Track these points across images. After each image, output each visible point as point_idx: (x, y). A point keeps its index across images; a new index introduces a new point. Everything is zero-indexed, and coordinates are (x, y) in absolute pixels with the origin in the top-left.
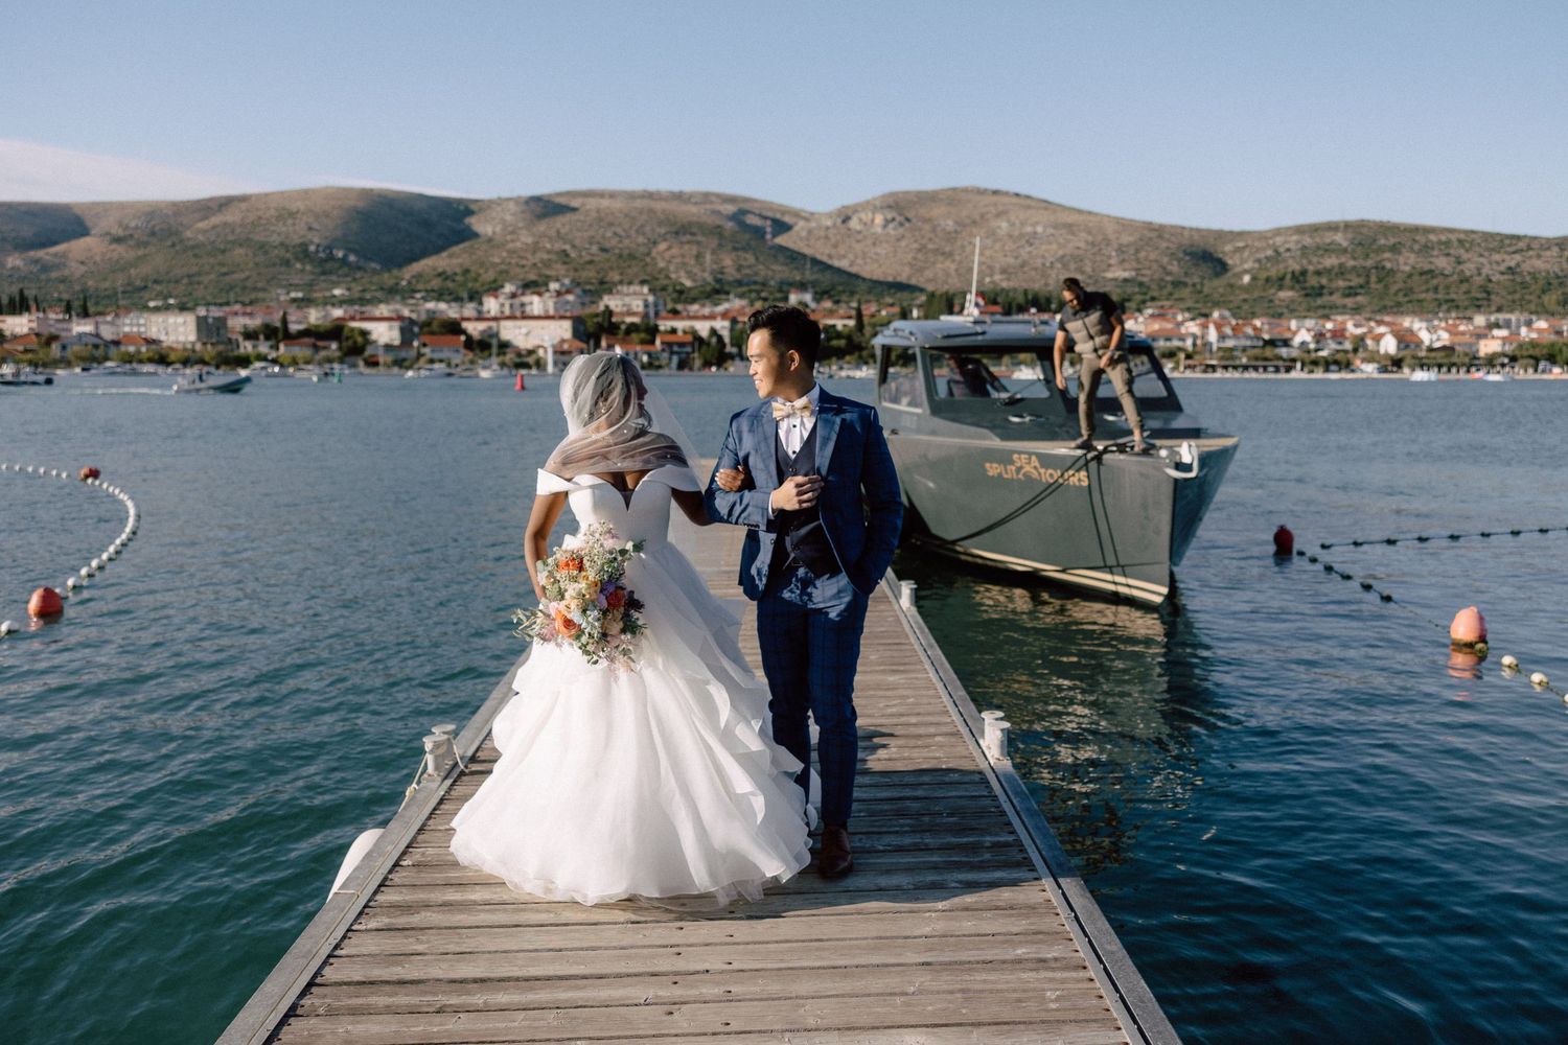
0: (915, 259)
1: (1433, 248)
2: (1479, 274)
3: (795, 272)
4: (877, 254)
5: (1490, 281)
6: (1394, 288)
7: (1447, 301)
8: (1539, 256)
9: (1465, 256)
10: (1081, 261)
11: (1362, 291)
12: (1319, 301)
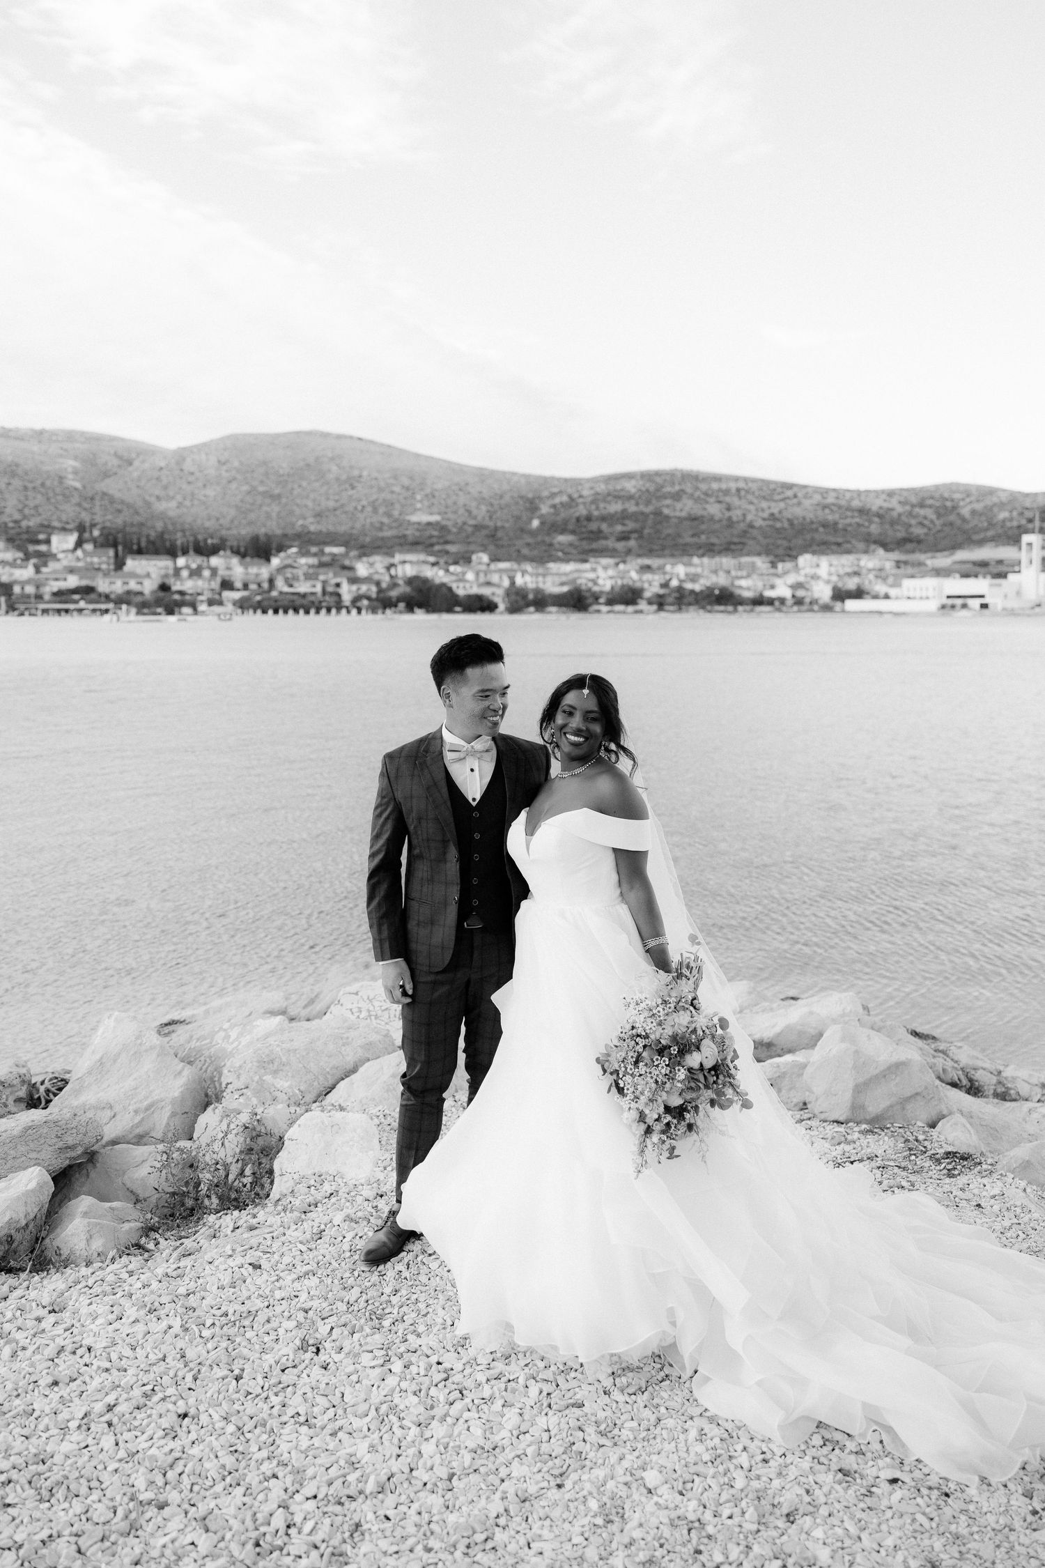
0: (242, 501)
1: (711, 496)
4: (205, 496)
5: (752, 526)
6: (665, 533)
7: (706, 546)
8: (801, 504)
9: (738, 503)
10: (392, 504)
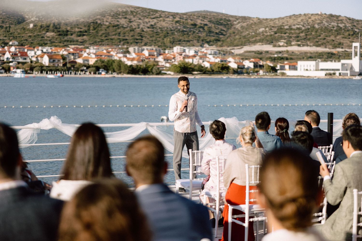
1: (119, 15)
2: (139, 28)
5: (143, 31)
6: (100, 33)
7: (124, 40)
8: (164, 20)
9: (133, 19)
11: (86, 34)
12: (66, 38)
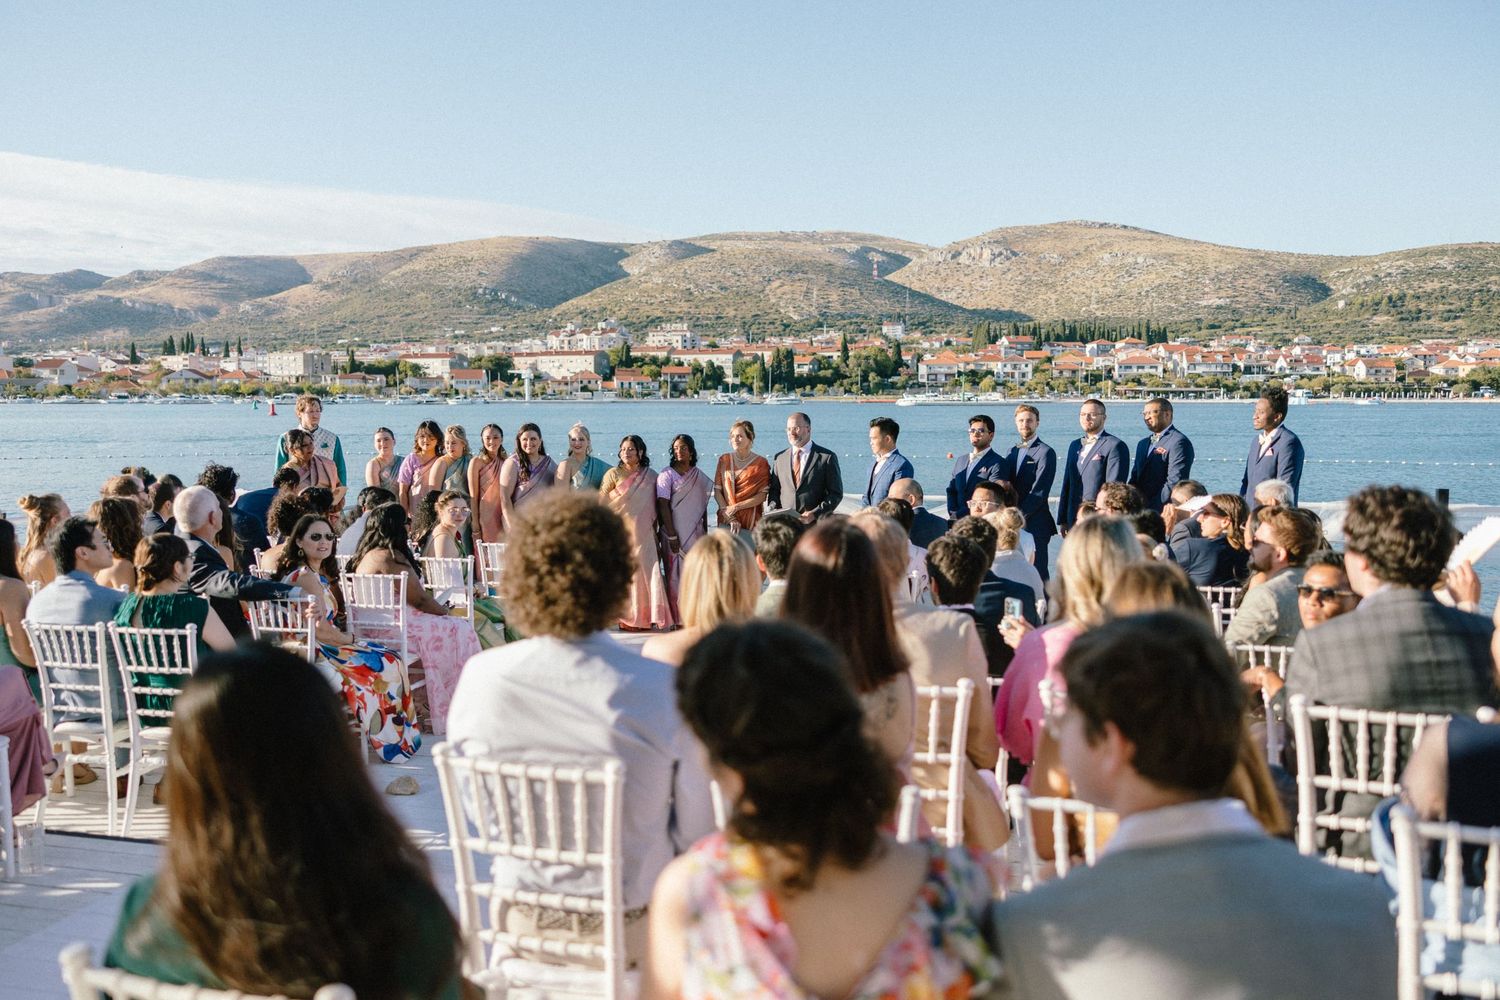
0: (1019, 290)
3: (897, 305)
4: (983, 287)
10: (1177, 289)
11: (1463, 314)
12: (1415, 325)
